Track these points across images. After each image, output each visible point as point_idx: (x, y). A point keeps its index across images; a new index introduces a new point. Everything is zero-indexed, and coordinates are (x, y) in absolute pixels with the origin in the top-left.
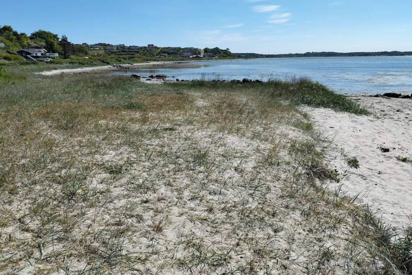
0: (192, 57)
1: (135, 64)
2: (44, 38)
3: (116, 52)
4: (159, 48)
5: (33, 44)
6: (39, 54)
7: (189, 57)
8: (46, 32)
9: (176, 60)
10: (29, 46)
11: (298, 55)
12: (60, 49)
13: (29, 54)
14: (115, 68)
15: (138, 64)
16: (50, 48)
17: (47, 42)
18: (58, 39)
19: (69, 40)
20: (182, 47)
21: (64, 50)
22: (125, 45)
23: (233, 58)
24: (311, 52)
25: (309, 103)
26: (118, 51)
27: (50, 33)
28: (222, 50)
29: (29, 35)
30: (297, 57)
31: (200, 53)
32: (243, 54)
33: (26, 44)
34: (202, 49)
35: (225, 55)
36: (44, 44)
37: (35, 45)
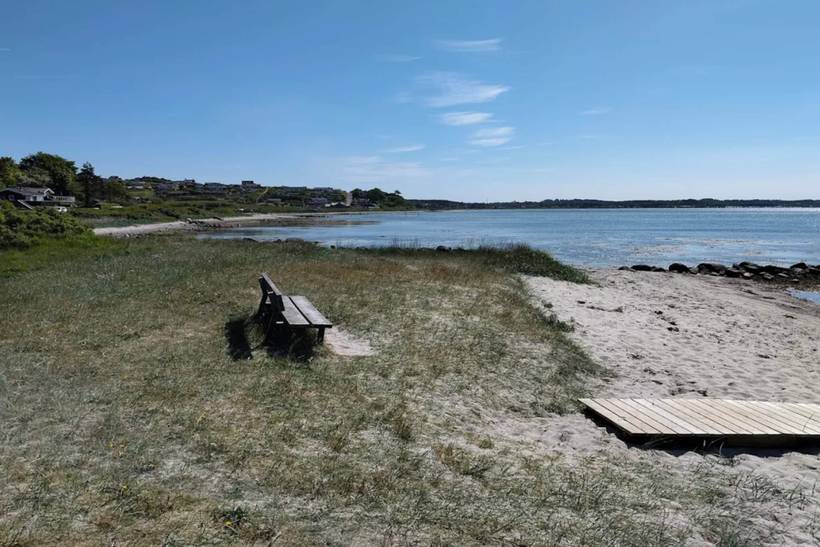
0: (328, 205)
1: (226, 219)
2: (49, 169)
3: (179, 195)
4: (265, 188)
5: (25, 178)
6: (40, 199)
7: (324, 207)
8: (51, 157)
9: (300, 212)
10: (20, 183)
11: (529, 205)
12: (79, 188)
13: (23, 198)
14: (193, 226)
15: (231, 219)
16: (60, 187)
17: (53, 175)
18: (74, 169)
19: (96, 173)
20: (311, 186)
21: (86, 191)
22: (197, 182)
23: (407, 209)
24: (554, 199)
25: (527, 272)
26: (182, 192)
27: (60, 159)
28: (387, 194)
29: (18, 161)
30: (527, 208)
31: (344, 199)
32: (426, 201)
33: (14, 179)
34: (348, 191)
35: (392, 203)
36: (47, 179)
37: (31, 180)
